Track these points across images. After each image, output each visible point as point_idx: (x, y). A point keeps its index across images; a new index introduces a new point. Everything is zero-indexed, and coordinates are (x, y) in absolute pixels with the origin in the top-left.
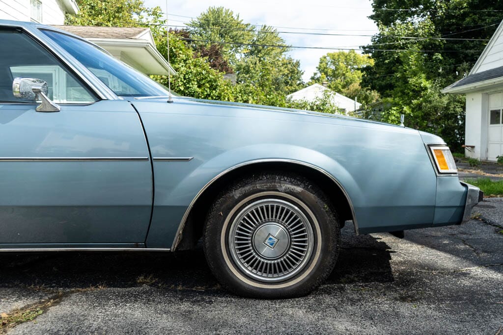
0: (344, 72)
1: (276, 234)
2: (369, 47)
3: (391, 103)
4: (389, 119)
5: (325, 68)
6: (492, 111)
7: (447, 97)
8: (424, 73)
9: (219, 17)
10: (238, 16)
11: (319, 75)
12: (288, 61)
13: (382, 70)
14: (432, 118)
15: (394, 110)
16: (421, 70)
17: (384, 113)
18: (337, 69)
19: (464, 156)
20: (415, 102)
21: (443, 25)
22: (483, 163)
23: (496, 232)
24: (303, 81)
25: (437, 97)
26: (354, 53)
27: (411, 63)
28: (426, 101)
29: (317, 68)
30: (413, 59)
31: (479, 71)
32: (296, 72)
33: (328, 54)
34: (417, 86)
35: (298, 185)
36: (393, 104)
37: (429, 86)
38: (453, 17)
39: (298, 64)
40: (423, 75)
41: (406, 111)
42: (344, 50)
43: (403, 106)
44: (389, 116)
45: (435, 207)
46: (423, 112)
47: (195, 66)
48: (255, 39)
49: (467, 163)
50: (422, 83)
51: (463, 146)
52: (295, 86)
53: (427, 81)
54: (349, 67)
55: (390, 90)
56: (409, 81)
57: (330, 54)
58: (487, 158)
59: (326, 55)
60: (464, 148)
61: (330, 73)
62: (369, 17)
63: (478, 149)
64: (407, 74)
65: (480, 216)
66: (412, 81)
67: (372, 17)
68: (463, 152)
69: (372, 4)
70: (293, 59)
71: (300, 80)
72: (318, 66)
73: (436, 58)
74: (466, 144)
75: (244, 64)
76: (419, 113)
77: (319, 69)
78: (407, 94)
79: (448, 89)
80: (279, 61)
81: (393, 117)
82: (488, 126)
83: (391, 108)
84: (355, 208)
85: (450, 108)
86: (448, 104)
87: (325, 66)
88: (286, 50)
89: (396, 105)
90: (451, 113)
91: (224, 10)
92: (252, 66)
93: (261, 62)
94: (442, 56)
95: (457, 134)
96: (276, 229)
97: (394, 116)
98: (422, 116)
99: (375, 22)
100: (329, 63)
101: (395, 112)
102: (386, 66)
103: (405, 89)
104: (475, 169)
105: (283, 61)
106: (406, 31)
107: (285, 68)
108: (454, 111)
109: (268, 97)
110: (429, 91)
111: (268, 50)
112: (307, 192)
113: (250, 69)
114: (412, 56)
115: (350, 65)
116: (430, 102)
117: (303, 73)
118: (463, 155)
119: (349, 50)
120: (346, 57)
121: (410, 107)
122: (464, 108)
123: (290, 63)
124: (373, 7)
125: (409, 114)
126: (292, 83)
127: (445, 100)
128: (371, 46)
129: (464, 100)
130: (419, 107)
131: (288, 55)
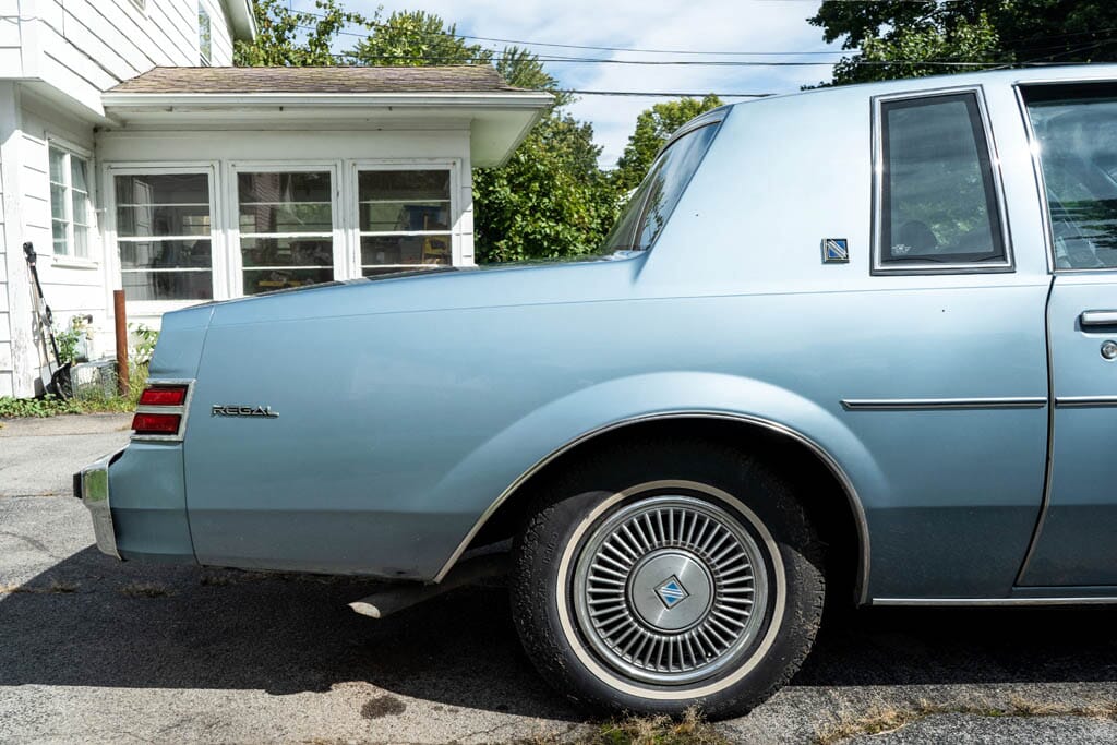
5: (649, 139)
10: (453, 31)
12: (566, 126)
24: (602, 168)
26: (716, 102)
29: (631, 138)
32: (585, 149)
33: (654, 107)
39: (588, 131)
42: (693, 98)
57: (661, 107)
59: (652, 110)
62: (810, 19)
67: (819, 20)
70: (576, 119)
71: (593, 167)
72: (633, 135)
77: (636, 141)
80: (548, 126)
87: (649, 134)
88: (562, 101)
91: (425, 17)
100: (659, 127)
105: (555, 126)
107: (562, 141)
117: (600, 151)
119: (703, 98)
123: (570, 130)
131: (564, 111)
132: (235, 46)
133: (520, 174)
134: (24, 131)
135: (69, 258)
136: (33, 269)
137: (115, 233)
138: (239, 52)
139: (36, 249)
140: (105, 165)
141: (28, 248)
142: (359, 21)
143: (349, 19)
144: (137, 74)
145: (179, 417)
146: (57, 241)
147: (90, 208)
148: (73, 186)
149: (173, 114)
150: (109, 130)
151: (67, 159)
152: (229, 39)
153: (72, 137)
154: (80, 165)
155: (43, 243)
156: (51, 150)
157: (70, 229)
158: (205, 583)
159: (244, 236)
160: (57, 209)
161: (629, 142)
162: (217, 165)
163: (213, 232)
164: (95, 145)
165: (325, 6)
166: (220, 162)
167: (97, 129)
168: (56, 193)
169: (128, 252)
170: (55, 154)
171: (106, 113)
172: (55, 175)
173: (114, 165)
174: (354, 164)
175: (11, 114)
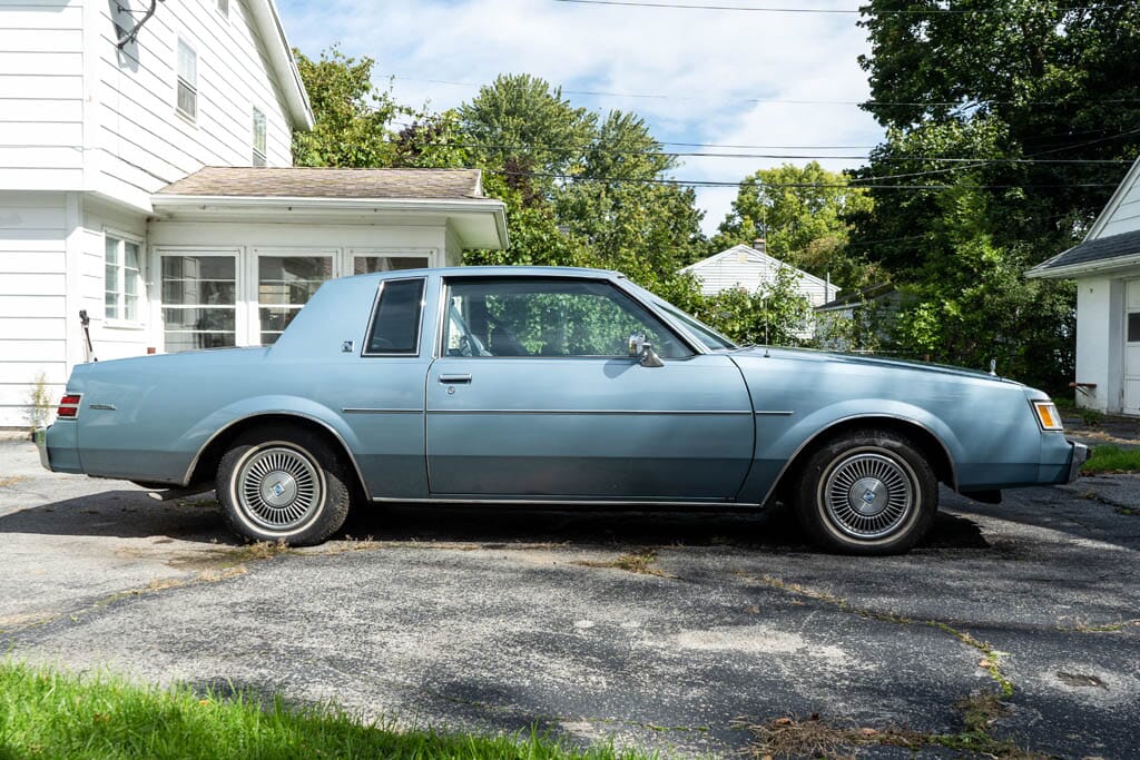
0: (796, 214)
1: (873, 489)
2: (865, 172)
3: (919, 294)
4: (914, 327)
5: (751, 205)
6: (1130, 315)
7: (1037, 284)
8: (987, 233)
9: (520, 97)
10: (559, 94)
11: (738, 220)
12: (669, 189)
13: (895, 224)
14: (1005, 324)
15: (925, 309)
16: (981, 226)
17: (902, 315)
18: (777, 207)
19: (1074, 405)
20: (967, 292)
21: (1026, 128)
22: (1111, 420)
23: (1117, 511)
24: (703, 233)
25: (1015, 282)
26: (817, 170)
27: (959, 212)
28: (992, 290)
29: (733, 203)
30: (965, 204)
31: (1104, 235)
32: (687, 214)
33: (757, 173)
34: (972, 261)
35: (897, 441)
36: (923, 297)
37: (997, 258)
38: (1049, 109)
39: (690, 195)
40: (985, 238)
41: (949, 311)
43: (943, 301)
44: (913, 320)
45: (1039, 465)
46: (985, 313)
47: (528, 224)
48: (597, 144)
49: (1079, 418)
50: (983, 253)
51: (1071, 384)
52: (685, 245)
53: (994, 248)
54: (807, 202)
55: (915, 267)
56: (956, 250)
57: (763, 174)
58: (1122, 409)
59: (754, 176)
60: (1074, 388)
61: (763, 214)
62: (864, 105)
63: (1102, 391)
64: (953, 237)
65: (1095, 495)
66: (963, 249)
67: (867, 106)
68: (1072, 396)
69: (869, 80)
70: (679, 183)
71: (695, 231)
72: (735, 200)
73: (1012, 196)
74: (1078, 381)
75: (574, 199)
76: (978, 316)
77: (738, 207)
78: (951, 276)
79: (1040, 270)
80: (650, 190)
81: (923, 324)
82: (1123, 345)
83: (918, 305)
84: (956, 464)
85: (1042, 306)
86: (1040, 297)
87: (751, 200)
88: (664, 165)
89: (927, 297)
90: (1045, 316)
91: (530, 81)
92: (590, 202)
93: (609, 195)
94: (1025, 192)
95: (1058, 357)
96: (874, 484)
97: (925, 321)
98: (983, 320)
99: (875, 117)
100: (761, 194)
101: (926, 313)
102: (904, 215)
103: (947, 266)
104: (1094, 431)
105: (658, 190)
106: (947, 140)
107: (663, 204)
108: (1052, 311)
109: (667, 283)
110: (999, 269)
111: (625, 167)
112: (907, 448)
113: (588, 208)
114: (962, 198)
115: (809, 197)
116: (1001, 293)
117: (702, 215)
118: (1071, 402)
119: (805, 165)
120: (800, 180)
121: (959, 303)
122: (1073, 304)
123: (673, 194)
124: (872, 84)
125: (957, 317)
126: (678, 237)
127: (1033, 290)
128: (868, 169)
129: (1072, 290)
130: (978, 302)
131: (668, 175)
132: (294, 136)
133: (543, 251)
134: (85, 227)
135: (120, 321)
136: (86, 330)
137: (160, 302)
138: (297, 141)
139: (88, 315)
140: (154, 248)
141: (83, 314)
142: (409, 112)
143: (401, 110)
144: (186, 175)
145: (76, 409)
146: (110, 306)
147: (140, 282)
148: (126, 264)
149: (206, 211)
150: (159, 220)
151: (122, 245)
152: (287, 131)
153: (128, 228)
154: (133, 249)
155: (96, 310)
156: (107, 238)
157: (121, 300)
158: (124, 510)
159: (263, 306)
160: (110, 283)
161: (732, 207)
162: (242, 250)
163: (237, 302)
164: (147, 232)
165: (380, 99)
166: (245, 248)
167: (149, 219)
168: (110, 272)
169: (172, 317)
170: (111, 242)
171: (154, 210)
172: (110, 257)
173: (161, 248)
174: (352, 252)
175: (74, 214)
